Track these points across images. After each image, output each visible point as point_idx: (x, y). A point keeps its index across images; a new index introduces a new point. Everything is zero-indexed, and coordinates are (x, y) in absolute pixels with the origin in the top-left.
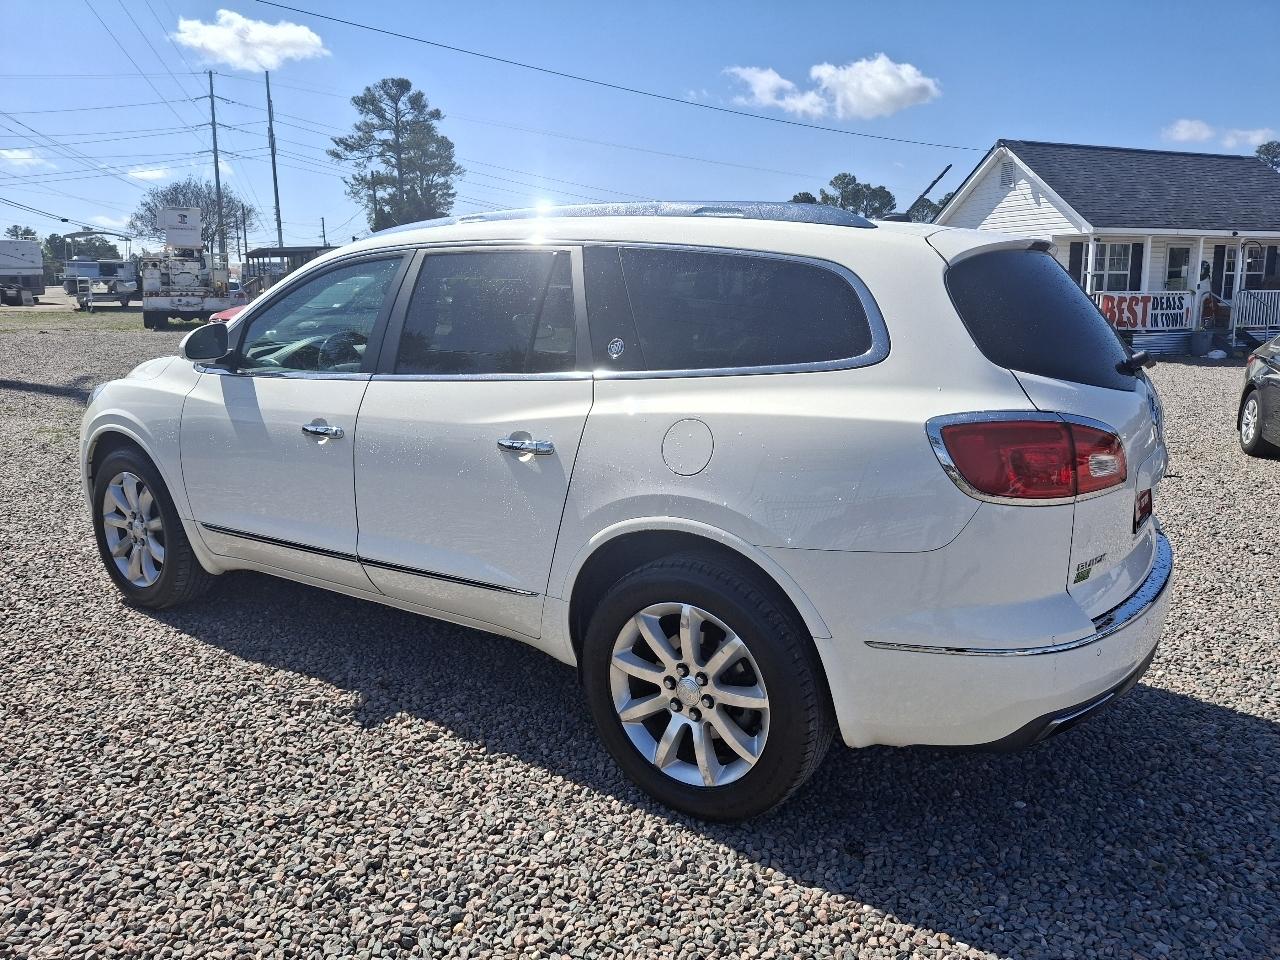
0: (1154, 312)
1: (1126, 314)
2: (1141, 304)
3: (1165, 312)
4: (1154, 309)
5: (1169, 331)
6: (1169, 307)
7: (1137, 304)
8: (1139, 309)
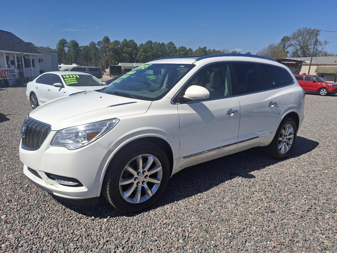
0: (10, 74)
1: (4, 75)
2: (7, 72)
3: (12, 74)
4: (9, 73)
5: (14, 79)
6: (12, 72)
7: (6, 72)
8: (6, 73)
